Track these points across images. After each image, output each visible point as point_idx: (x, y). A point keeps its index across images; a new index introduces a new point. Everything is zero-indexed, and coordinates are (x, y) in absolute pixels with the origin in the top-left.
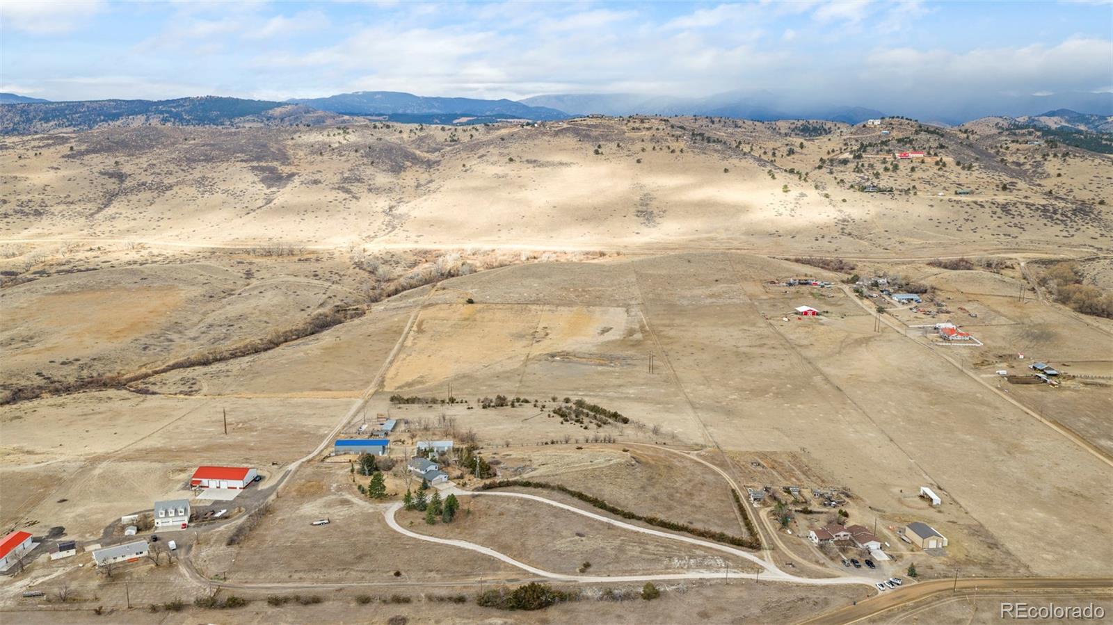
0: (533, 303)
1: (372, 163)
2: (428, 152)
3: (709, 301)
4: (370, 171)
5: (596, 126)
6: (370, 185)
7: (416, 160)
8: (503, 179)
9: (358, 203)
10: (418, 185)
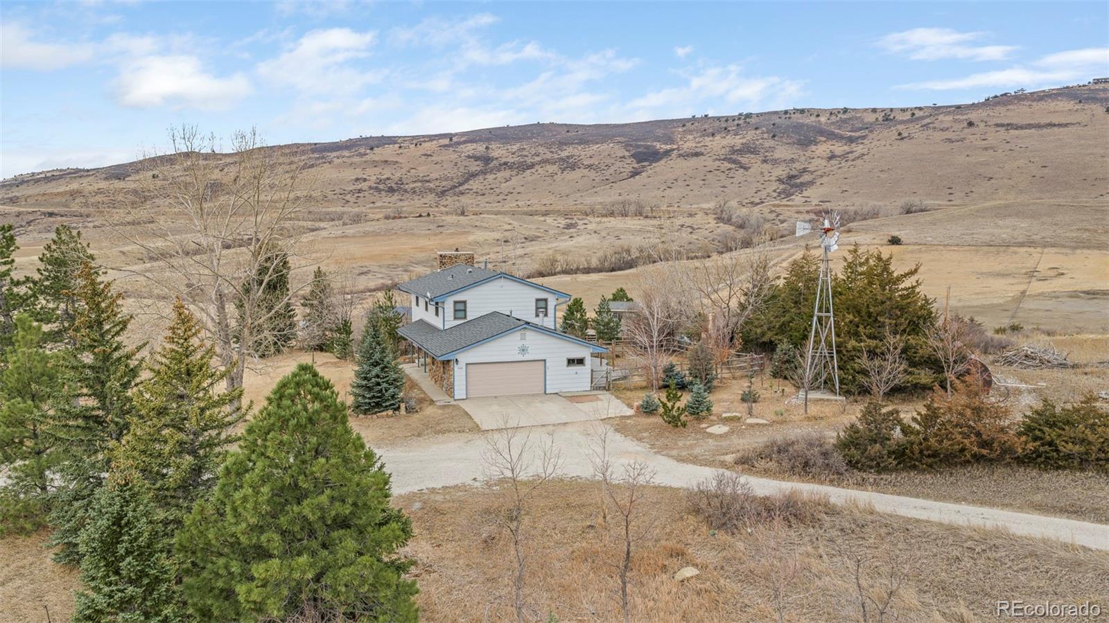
4: (769, 143)
6: (766, 156)
9: (746, 173)
10: (832, 157)
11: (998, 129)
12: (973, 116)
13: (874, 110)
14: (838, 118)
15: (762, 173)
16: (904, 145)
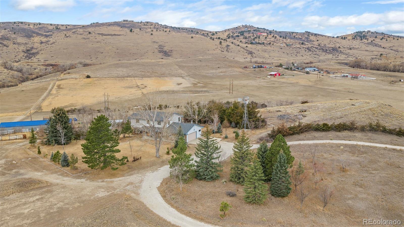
0: (127, 77)
1: (15, 33)
2: (44, 32)
3: (221, 74)
4: (13, 36)
5: (127, 24)
6: (14, 41)
7: (38, 34)
8: (88, 40)
9: (8, 48)
10: (42, 43)
11: (99, 35)
12: (90, 30)
13: (51, 25)
14: (38, 27)
15: (15, 48)
16: (68, 39)
